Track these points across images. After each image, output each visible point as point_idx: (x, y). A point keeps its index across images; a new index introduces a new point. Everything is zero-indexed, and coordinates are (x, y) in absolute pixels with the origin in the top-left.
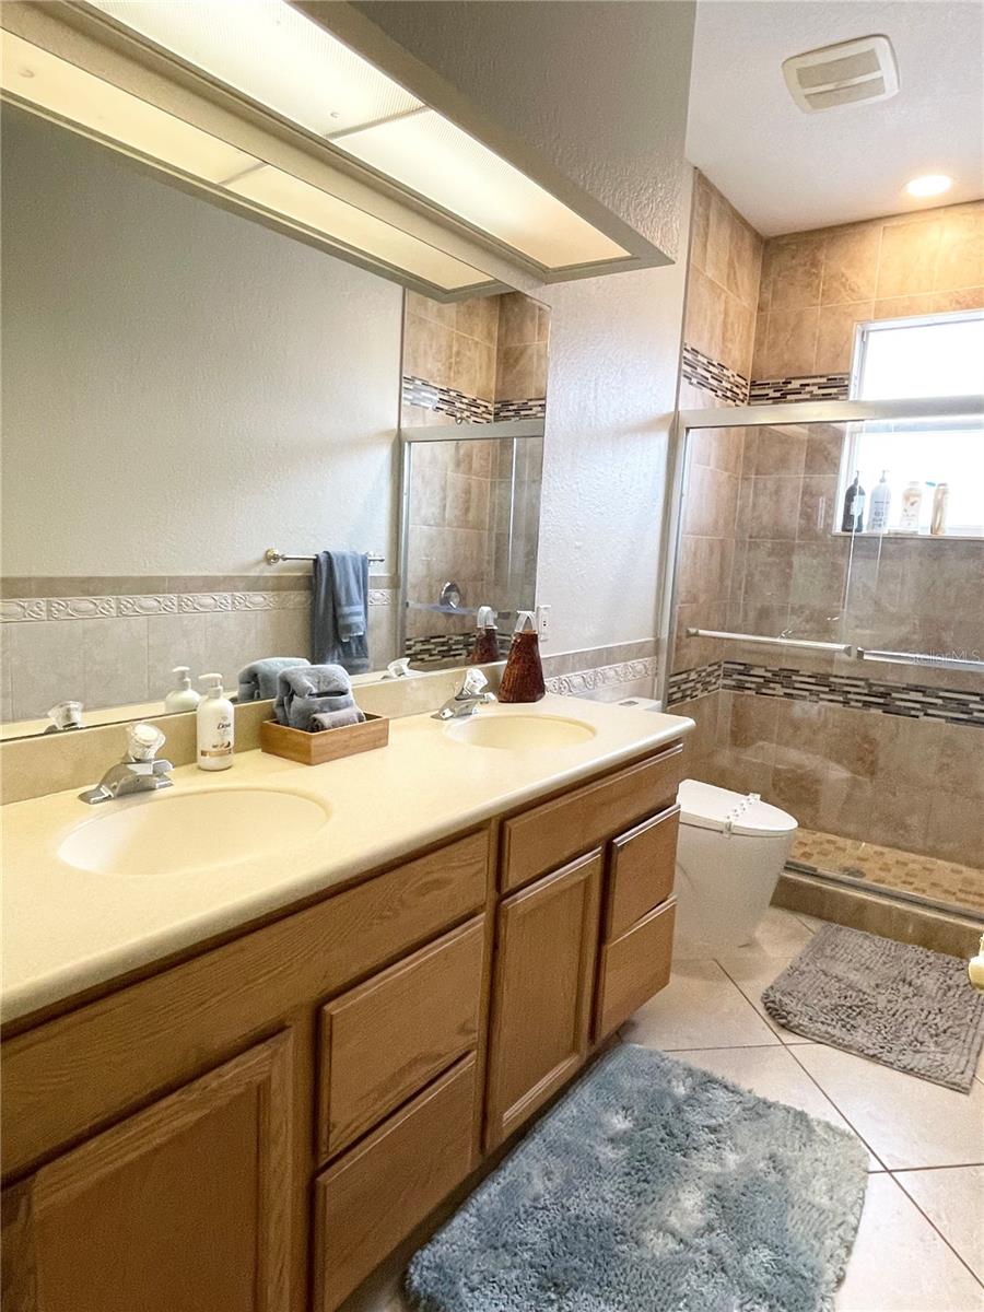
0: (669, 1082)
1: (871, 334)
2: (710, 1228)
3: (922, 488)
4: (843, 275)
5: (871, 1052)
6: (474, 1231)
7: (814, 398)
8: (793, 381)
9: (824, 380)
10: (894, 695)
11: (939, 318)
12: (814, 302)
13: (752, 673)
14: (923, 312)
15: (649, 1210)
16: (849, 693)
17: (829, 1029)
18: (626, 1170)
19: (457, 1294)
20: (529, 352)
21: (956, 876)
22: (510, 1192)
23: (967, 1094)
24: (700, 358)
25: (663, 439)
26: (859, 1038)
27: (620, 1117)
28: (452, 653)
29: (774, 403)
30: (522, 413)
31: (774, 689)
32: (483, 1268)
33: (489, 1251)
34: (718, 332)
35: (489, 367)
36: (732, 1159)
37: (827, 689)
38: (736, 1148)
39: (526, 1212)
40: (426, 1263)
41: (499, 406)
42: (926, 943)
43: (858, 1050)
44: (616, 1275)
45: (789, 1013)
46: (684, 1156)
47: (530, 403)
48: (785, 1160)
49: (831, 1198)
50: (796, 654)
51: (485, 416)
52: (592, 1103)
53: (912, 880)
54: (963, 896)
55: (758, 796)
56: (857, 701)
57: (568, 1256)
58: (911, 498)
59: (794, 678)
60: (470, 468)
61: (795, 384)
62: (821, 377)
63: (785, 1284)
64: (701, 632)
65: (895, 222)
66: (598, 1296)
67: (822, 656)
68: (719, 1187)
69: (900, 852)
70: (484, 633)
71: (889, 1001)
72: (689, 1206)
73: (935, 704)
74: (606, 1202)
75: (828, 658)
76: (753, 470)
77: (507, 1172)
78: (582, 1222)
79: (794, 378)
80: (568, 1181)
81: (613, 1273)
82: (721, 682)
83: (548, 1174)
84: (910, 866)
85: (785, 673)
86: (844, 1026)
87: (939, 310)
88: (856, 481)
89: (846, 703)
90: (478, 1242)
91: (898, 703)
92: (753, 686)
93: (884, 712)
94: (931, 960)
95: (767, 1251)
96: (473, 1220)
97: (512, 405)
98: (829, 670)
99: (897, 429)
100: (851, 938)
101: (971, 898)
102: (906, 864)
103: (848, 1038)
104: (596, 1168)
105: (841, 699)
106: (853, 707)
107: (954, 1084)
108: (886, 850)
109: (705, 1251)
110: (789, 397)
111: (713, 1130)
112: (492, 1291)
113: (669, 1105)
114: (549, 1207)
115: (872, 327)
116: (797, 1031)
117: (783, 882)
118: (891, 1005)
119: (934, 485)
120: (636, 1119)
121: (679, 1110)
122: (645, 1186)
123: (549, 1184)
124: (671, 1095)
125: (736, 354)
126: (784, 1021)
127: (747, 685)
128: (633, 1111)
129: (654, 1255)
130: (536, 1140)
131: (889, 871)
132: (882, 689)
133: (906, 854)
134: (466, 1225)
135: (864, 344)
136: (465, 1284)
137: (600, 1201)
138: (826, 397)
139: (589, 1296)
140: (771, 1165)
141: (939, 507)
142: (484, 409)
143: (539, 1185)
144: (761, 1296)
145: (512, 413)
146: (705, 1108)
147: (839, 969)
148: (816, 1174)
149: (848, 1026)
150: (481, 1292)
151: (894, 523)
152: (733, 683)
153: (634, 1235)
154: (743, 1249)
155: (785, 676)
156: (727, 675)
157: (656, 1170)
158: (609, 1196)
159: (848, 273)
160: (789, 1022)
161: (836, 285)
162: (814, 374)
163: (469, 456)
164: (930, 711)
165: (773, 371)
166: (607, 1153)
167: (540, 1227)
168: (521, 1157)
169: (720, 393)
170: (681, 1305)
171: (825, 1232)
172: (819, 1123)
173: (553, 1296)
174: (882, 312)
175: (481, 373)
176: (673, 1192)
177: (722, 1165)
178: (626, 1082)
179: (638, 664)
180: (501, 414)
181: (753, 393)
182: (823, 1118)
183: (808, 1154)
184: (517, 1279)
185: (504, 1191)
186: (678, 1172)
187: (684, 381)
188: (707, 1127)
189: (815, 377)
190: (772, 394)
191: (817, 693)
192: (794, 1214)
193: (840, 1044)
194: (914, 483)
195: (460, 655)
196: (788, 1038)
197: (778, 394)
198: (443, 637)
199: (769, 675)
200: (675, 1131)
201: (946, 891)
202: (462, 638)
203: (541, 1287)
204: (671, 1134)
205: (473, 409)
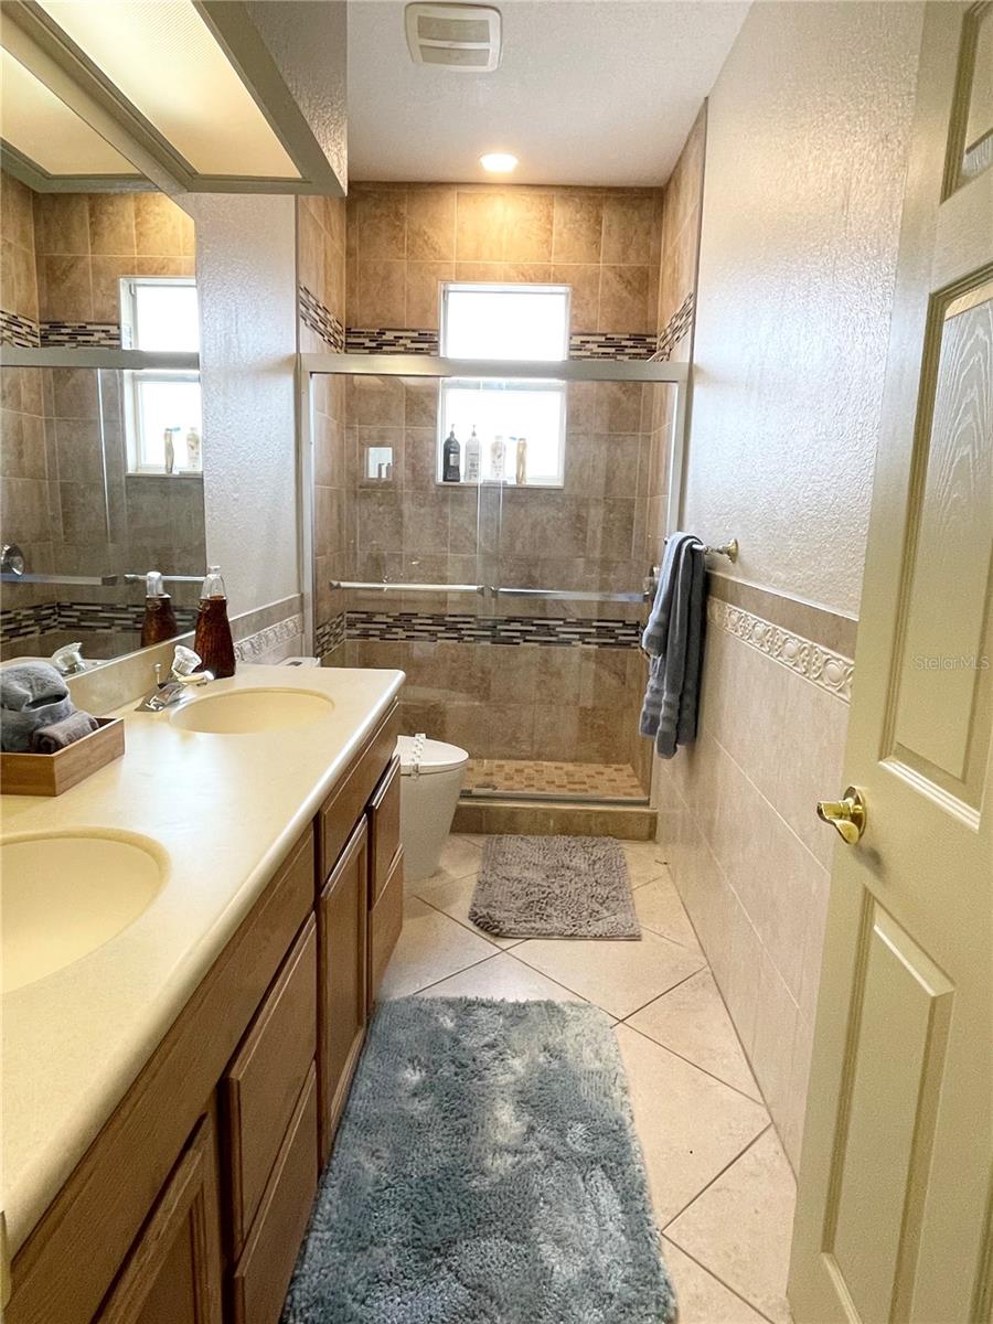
0: (436, 1019)
1: (450, 294)
2: (532, 1129)
3: (506, 441)
4: (425, 233)
5: (569, 932)
6: (334, 1245)
7: (407, 351)
8: (387, 333)
9: (416, 335)
10: (499, 627)
11: (507, 287)
12: (401, 255)
13: (375, 620)
14: (495, 280)
15: (479, 1139)
16: (462, 629)
17: (533, 925)
18: (442, 1115)
19: (352, 1314)
20: (81, 265)
21: (560, 772)
22: (348, 1190)
23: (640, 940)
24: (311, 299)
25: (287, 383)
26: (556, 924)
27: (410, 1070)
28: (22, 631)
29: (370, 353)
30: (80, 338)
31: (397, 633)
32: (362, 1275)
33: (358, 1255)
34: (322, 273)
35: (29, 278)
36: (517, 1063)
37: (443, 628)
38: (516, 1054)
39: (374, 1198)
40: (303, 1304)
41: (47, 327)
42: (564, 832)
43: (560, 935)
44: (481, 1211)
45: (499, 922)
46: (479, 1080)
47: (89, 327)
48: (557, 1046)
49: (601, 1060)
50: (412, 597)
51: (30, 338)
52: (381, 1069)
53: (531, 783)
54: (572, 786)
55: (424, 735)
56: (469, 636)
57: (433, 1218)
58: (497, 451)
59: (414, 621)
60: (20, 403)
61: (389, 336)
62: (413, 331)
63: (604, 1143)
64: (343, 584)
65: (467, 190)
66: (475, 1237)
67: (436, 598)
68: (520, 1092)
69: (514, 762)
70: (158, 603)
71: (562, 886)
72: (506, 1120)
73: (531, 631)
74: (438, 1152)
75: (441, 598)
76: (357, 420)
77: (336, 1171)
78: (429, 1180)
79: (389, 330)
80: (396, 1150)
81: (478, 1210)
82: (346, 632)
83: (374, 1154)
84: (526, 771)
85: (405, 617)
86: (541, 919)
87: (508, 279)
88: (452, 434)
89: (460, 639)
90: (345, 1254)
91: (503, 634)
92: (377, 633)
93: (494, 643)
94: (573, 844)
95: (580, 1126)
96: (327, 1235)
97: (66, 327)
98: (442, 611)
99: (508, 387)
100: (511, 842)
101: (577, 787)
102: (522, 771)
103: (548, 927)
104: (416, 1128)
105: (456, 635)
106: (467, 642)
107: (631, 936)
108: (503, 762)
109: (537, 1150)
110: (385, 348)
111: (491, 1046)
112: (381, 1291)
113: (448, 1043)
114: (392, 1183)
115: (452, 287)
116: (510, 935)
117: (459, 810)
118: (564, 889)
119: (514, 439)
120: (427, 1066)
121: (456, 1041)
122: (466, 1120)
123: (381, 1162)
124: (445, 1031)
125: (334, 299)
126: (496, 930)
127: (371, 632)
128: (419, 1061)
129: (501, 1175)
130: (348, 1127)
131: (512, 778)
132: (489, 623)
133: (519, 762)
134: (324, 1244)
135: (446, 303)
136: (354, 1299)
137: (434, 1153)
138: (418, 351)
139: (468, 1242)
140: (548, 1055)
141: (521, 460)
142: (28, 330)
143: (371, 1167)
144: (592, 1163)
145: (66, 338)
146: (476, 1030)
147: (515, 872)
148: (581, 1046)
149: (545, 917)
150: (372, 1297)
151: (486, 474)
152: (358, 632)
153: (477, 1167)
154: (562, 1133)
155: (405, 620)
156: (351, 625)
157: (466, 1102)
158: (438, 1146)
159: (430, 231)
160: (501, 930)
161: (420, 242)
162: (405, 327)
163: (15, 385)
164: (528, 638)
165: (366, 320)
166: (419, 1108)
167: (393, 1206)
168: (342, 1151)
169: (326, 338)
170: (541, 1204)
171: (610, 1088)
172: (563, 1003)
173: (439, 1261)
174: (462, 275)
175: (19, 284)
176: (488, 1115)
177: (513, 1073)
178: (400, 1036)
179: (291, 622)
180: (51, 338)
181: (350, 340)
182: (565, 1000)
183: (569, 1033)
184: (399, 1265)
185: (344, 1191)
186: (483, 1095)
187: (302, 321)
188: (486, 1046)
189: (408, 330)
190: (368, 344)
191: (434, 634)
192: (584, 1086)
193: (545, 935)
194: (498, 437)
195: (32, 632)
196: (505, 944)
197: (374, 344)
198: (9, 612)
199: (391, 620)
200: (463, 1061)
201: (559, 786)
202: (31, 612)
203: (425, 1259)
204: (463, 1066)
205: (15, 328)
